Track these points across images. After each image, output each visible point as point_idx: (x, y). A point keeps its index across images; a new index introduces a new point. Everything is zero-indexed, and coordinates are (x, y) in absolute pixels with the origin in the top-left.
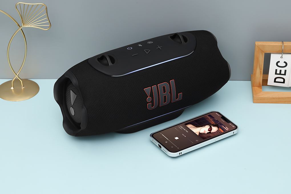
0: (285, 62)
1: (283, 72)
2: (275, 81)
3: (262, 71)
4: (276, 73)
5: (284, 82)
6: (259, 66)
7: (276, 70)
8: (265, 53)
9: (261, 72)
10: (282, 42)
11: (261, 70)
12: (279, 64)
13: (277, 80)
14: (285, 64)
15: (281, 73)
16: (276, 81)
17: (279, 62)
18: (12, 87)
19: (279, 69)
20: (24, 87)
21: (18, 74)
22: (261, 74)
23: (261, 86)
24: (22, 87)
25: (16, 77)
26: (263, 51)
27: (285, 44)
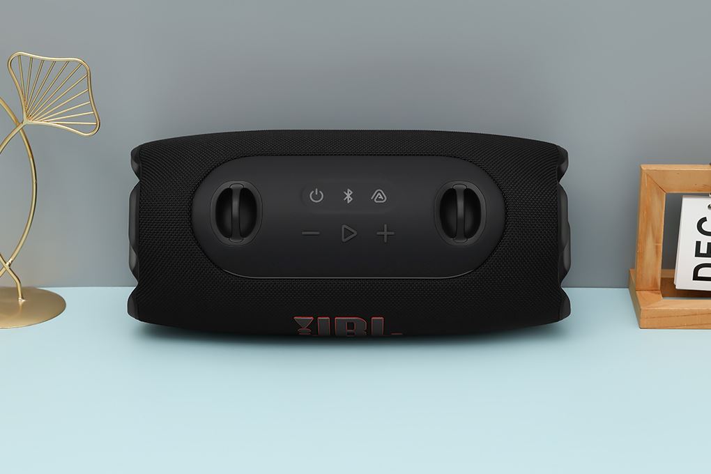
2: (696, 277)
3: (661, 245)
4: (698, 254)
6: (654, 236)
7: (698, 244)
8: (667, 195)
9: (657, 247)
11: (657, 242)
12: (705, 226)
13: (702, 273)
16: (699, 275)
17: (704, 220)
19: (705, 240)
20: (24, 301)
21: (10, 261)
22: (657, 253)
23: (659, 288)
24: (20, 298)
25: (4, 269)
26: (661, 189)
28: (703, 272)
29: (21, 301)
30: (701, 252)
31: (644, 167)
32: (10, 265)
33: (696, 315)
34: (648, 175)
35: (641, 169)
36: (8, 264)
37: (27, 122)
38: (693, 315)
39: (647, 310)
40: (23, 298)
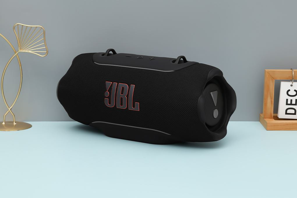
0: (295, 90)
1: (294, 102)
2: (286, 113)
3: (273, 100)
5: (295, 114)
6: (270, 96)
7: (287, 100)
8: (275, 80)
9: (272, 101)
11: (272, 99)
12: (290, 93)
14: (295, 93)
15: (292, 103)
16: (288, 112)
17: (289, 90)
18: (4, 122)
19: (290, 98)
20: (16, 124)
21: (11, 108)
22: (272, 103)
23: (273, 117)
24: (14, 123)
25: (8, 111)
26: (273, 78)
27: (294, 70)
29: (15, 124)
30: (288, 103)
31: (266, 70)
32: (11, 109)
33: (288, 125)
34: (268, 73)
36: (10, 109)
37: (20, 51)
39: (269, 123)
40: (15, 122)
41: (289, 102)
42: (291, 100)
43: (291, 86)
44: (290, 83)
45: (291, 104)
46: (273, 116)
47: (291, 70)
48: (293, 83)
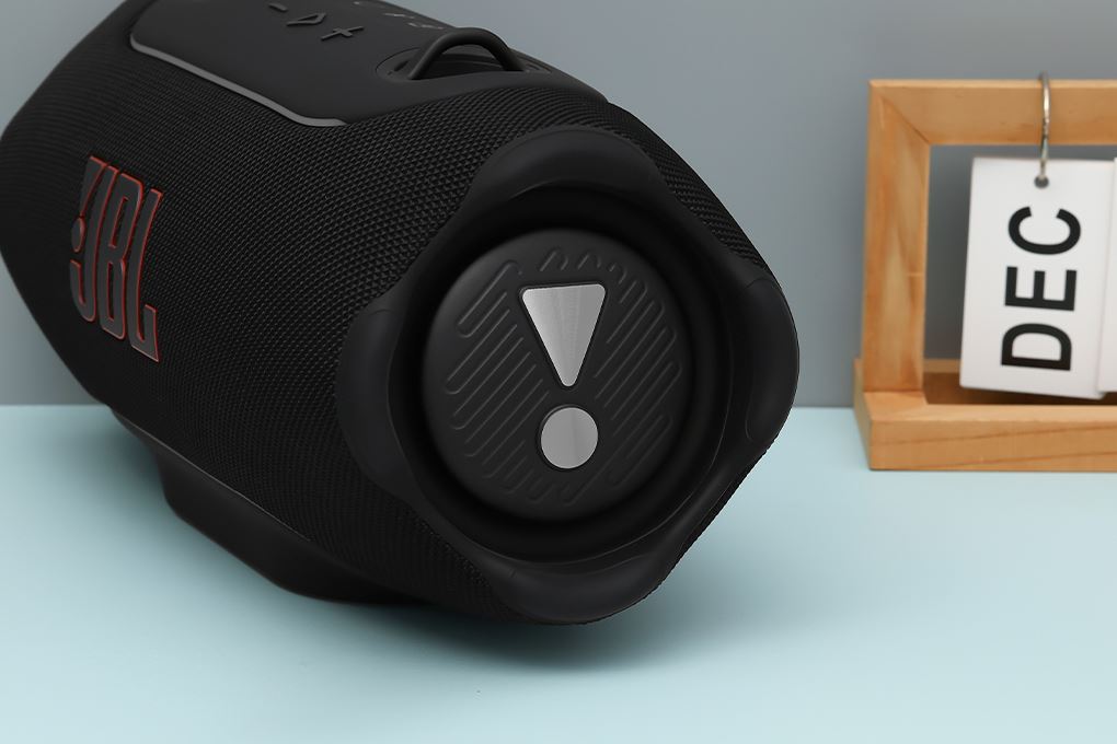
0: (1064, 215)
1: (1055, 290)
2: (1008, 359)
3: (921, 275)
4: (1012, 299)
5: (1064, 363)
6: (903, 252)
7: (1012, 273)
8: (933, 149)
9: (912, 282)
10: (1040, 78)
11: (912, 268)
12: (1027, 230)
14: (1061, 232)
15: (1047, 296)
16: (1016, 352)
17: (1024, 213)
19: (1028, 264)
22: (913, 296)
23: (921, 386)
26: (918, 136)
27: (1057, 84)
28: (1024, 346)
30: (1019, 294)
31: (876, 83)
33: (1005, 434)
34: (885, 101)
35: (870, 87)
38: (999, 435)
39: (886, 423)
41: (1025, 289)
42: (1039, 277)
43: (1042, 183)
44: (1031, 168)
45: (1038, 301)
46: (926, 375)
47: (1033, 84)
48: (1043, 165)
